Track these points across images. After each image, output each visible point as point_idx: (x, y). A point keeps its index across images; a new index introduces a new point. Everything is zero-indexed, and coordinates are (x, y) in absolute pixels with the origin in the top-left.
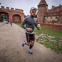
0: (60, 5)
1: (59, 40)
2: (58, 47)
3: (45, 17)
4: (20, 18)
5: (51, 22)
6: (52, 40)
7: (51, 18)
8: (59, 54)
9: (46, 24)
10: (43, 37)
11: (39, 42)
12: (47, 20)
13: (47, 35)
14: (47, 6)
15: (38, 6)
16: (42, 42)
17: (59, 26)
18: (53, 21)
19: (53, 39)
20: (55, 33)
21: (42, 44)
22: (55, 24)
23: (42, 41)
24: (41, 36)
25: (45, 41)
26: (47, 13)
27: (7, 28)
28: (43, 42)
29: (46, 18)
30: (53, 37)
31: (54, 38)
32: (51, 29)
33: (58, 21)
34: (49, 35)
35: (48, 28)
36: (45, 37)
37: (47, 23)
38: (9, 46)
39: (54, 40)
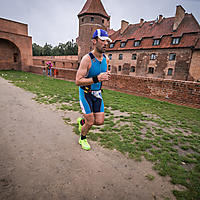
1: (141, 122)
2: (137, 143)
5: (120, 70)
6: (123, 124)
7: (120, 58)
8: (140, 161)
13: (110, 108)
14: (108, 19)
15: (79, 16)
17: (140, 81)
22: (132, 74)
30: (125, 114)
33: (139, 66)
34: (115, 108)
35: (111, 88)
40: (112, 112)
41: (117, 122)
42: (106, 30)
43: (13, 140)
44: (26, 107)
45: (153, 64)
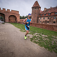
1: (52, 39)
2: (51, 46)
3: (38, 17)
4: (16, 19)
7: (44, 19)
8: (52, 52)
10: (37, 36)
11: (33, 41)
12: (41, 20)
13: (41, 34)
14: (40, 8)
17: (51, 26)
20: (48, 32)
21: (36, 43)
22: (48, 24)
23: (36, 40)
24: (35, 35)
26: (40, 14)
28: (38, 41)
29: (39, 18)
30: (46, 36)
32: (44, 28)
33: (50, 21)
35: (41, 28)
36: (39, 36)
37: (40, 23)
38: (3, 46)
39: (47, 39)
40: (42, 35)
41: (44, 38)
42: (39, 11)
44: (18, 33)
45: (55, 20)
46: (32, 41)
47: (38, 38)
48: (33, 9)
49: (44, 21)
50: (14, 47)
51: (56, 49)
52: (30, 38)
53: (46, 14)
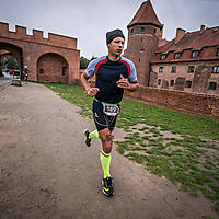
0: (203, 26)
1: (198, 148)
3: (151, 64)
4: (64, 68)
5: (172, 85)
6: (174, 148)
7: (173, 71)
8: (196, 196)
9: (157, 90)
10: (142, 134)
11: (126, 153)
12: (160, 76)
13: (159, 128)
15: (128, 27)
16: (140, 153)
18: (181, 82)
19: (177, 142)
20: (186, 123)
22: (187, 90)
23: (138, 149)
24: (135, 131)
25: (148, 148)
26: (158, 54)
27: (13, 100)
28: (144, 153)
29: (156, 69)
30: (178, 137)
31: (181, 141)
32: (172, 107)
33: (196, 81)
34: (164, 129)
36: (151, 134)
37: (159, 87)
39: (181, 148)
40: (161, 133)
41: (168, 145)
42: (157, 39)
43: (57, 152)
44: (70, 120)
45: (215, 78)
46: (122, 153)
47: (146, 142)
48: (131, 32)
49: (172, 81)
50: (56, 171)
51: (212, 187)
52: (117, 143)
53: (181, 53)
